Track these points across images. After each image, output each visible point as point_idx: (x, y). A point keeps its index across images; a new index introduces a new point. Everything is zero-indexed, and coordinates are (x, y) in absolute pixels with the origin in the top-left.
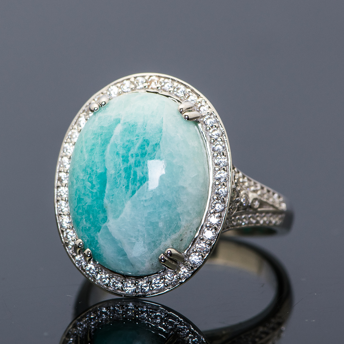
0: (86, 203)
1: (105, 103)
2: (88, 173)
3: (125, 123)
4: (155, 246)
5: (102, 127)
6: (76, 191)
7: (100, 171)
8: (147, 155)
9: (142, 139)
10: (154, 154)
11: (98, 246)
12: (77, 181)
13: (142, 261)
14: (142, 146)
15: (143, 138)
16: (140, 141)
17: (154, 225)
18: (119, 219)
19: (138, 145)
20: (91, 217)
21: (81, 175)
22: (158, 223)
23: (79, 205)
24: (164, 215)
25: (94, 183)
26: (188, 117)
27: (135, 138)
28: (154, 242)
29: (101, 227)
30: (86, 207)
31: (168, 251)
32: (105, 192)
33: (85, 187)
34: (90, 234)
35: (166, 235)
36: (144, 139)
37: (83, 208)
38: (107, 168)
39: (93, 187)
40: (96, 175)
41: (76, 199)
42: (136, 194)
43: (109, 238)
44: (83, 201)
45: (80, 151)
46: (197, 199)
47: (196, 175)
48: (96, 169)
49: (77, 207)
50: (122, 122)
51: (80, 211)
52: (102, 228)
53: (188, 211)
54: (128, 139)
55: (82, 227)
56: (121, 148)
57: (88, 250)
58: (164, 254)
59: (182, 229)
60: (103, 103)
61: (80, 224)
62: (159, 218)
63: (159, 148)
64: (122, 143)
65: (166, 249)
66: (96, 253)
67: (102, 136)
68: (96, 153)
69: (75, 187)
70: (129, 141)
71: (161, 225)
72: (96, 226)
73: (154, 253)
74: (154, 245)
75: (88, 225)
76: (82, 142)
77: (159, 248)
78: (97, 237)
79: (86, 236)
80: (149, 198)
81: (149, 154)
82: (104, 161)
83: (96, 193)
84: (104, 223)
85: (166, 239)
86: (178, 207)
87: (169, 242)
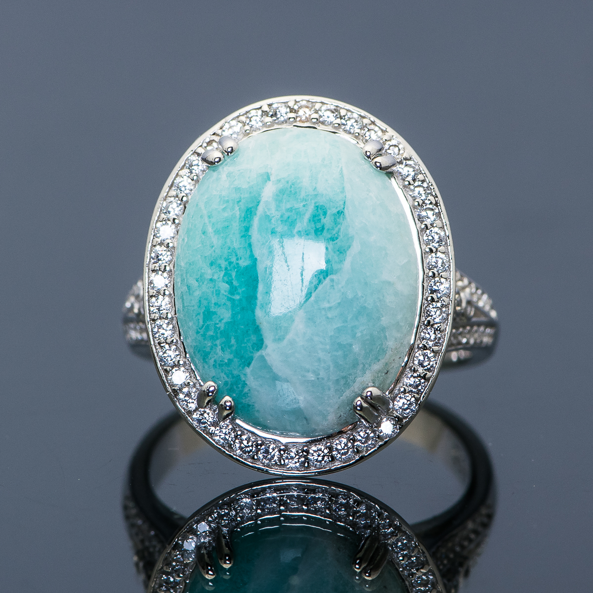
0: (222, 319)
1: (232, 150)
2: (220, 267)
3: (279, 181)
4: (347, 385)
5: (238, 189)
6: (200, 301)
7: (244, 263)
8: (325, 231)
9: (313, 205)
10: (337, 229)
11: (246, 390)
12: (201, 283)
13: (324, 412)
14: (314, 216)
15: (315, 203)
16: (311, 209)
17: (346, 349)
18: (285, 342)
19: (307, 216)
20: (233, 341)
21: (209, 272)
22: (351, 345)
23: (208, 323)
24: (361, 332)
25: (235, 283)
26: (381, 165)
27: (302, 204)
28: (344, 378)
29: (252, 359)
30: (222, 326)
31: (367, 392)
32: (256, 298)
33: (218, 293)
34: (231, 370)
35: (364, 366)
36: (317, 205)
37: (216, 328)
38: (258, 258)
39: (233, 290)
40: (237, 271)
41: (202, 314)
42: (312, 299)
43: (268, 376)
44: (215, 316)
45: (200, 232)
46: (410, 302)
47: (405, 261)
48: (237, 259)
49: (203, 327)
50: (272, 178)
51: (211, 333)
52: (255, 359)
53: (398, 322)
54: (288, 206)
55: (215, 361)
56: (279, 222)
57: (227, 398)
58: (362, 398)
59: (389, 353)
60: (230, 150)
61: (210, 356)
62: (354, 336)
63: (344, 218)
64: (280, 214)
65: (364, 389)
66: (242, 403)
67: (240, 203)
68: (234, 233)
69: (197, 293)
70: (290, 210)
71: (356, 348)
72: (242, 357)
73: (343, 398)
74: (345, 384)
75: (227, 356)
76: (201, 217)
77: (352, 388)
78: (245, 375)
79: (223, 375)
80: (334, 303)
81: (328, 230)
82: (250, 245)
83: (240, 300)
84: (258, 350)
85: (364, 371)
86: (383, 317)
87: (368, 377)
